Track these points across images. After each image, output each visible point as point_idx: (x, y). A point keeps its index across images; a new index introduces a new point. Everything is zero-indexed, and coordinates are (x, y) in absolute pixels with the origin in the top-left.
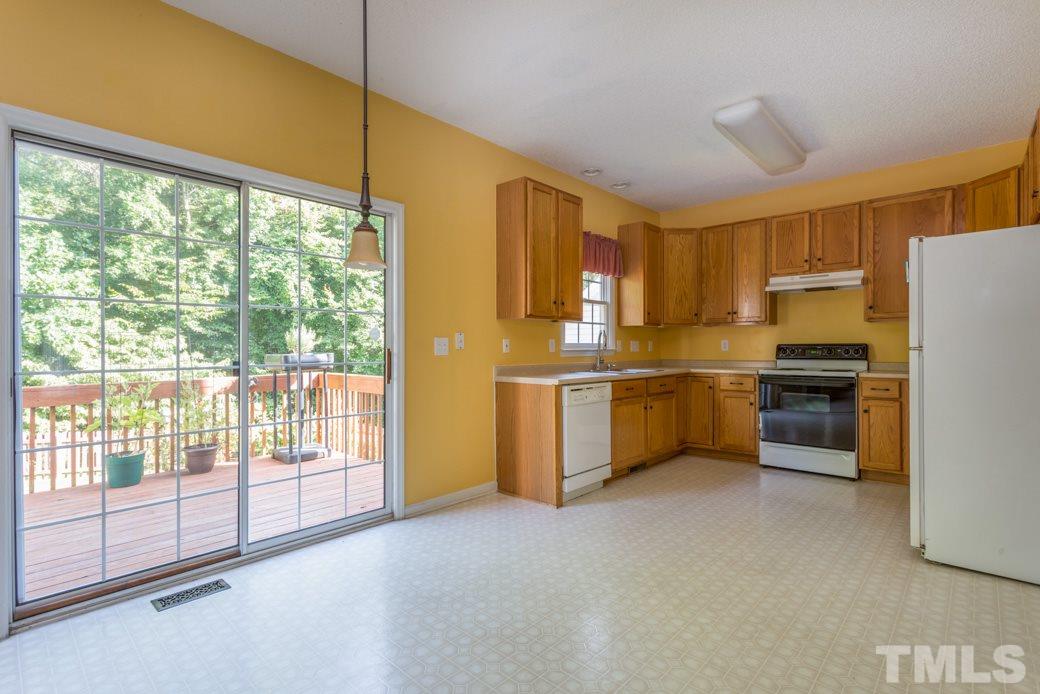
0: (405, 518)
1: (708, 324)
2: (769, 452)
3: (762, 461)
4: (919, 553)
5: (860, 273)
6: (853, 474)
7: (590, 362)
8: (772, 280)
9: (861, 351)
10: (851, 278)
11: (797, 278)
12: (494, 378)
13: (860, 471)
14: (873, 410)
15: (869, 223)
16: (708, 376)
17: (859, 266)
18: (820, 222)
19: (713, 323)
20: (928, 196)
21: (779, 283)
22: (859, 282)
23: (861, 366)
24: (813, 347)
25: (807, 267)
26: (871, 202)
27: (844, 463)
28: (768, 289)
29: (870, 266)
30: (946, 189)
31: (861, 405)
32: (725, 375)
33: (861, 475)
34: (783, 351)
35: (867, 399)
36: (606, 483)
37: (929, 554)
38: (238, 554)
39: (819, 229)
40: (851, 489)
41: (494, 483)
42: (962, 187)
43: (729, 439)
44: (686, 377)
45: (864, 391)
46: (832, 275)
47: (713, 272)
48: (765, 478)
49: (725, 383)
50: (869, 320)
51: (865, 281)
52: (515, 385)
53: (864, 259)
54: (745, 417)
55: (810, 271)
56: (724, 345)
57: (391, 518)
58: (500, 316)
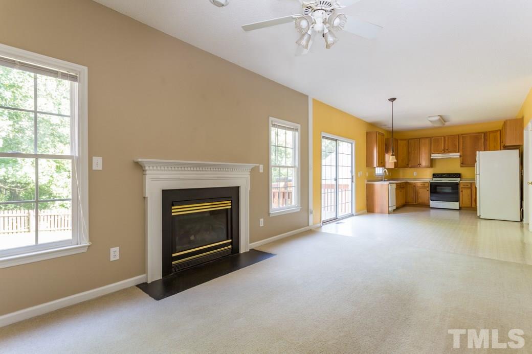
0: (356, 216)
1: (411, 168)
2: (433, 204)
3: (431, 206)
4: (479, 217)
5: (459, 154)
6: (458, 208)
7: (380, 179)
8: (432, 155)
9: (458, 175)
10: (456, 155)
11: (440, 155)
12: (366, 182)
13: (460, 207)
14: (464, 191)
15: (461, 140)
16: (413, 183)
17: (458, 152)
18: (447, 139)
19: (413, 167)
20: (477, 134)
21: (434, 156)
22: (459, 157)
23: (459, 179)
24: (444, 174)
25: (443, 152)
26: (462, 135)
27: (456, 205)
28: (432, 158)
29: (461, 152)
30: (482, 133)
31: (460, 190)
32: (418, 182)
33: (460, 209)
34: (435, 175)
35: (462, 188)
36: (394, 210)
37: (481, 217)
38: (337, 219)
39: (447, 142)
40: (458, 213)
41: (366, 210)
42: (486, 132)
43: (420, 201)
44: (407, 183)
45: (461, 186)
46: (451, 154)
47: (413, 152)
48: (432, 211)
49: (419, 185)
50: (461, 167)
51: (460, 156)
52: (373, 184)
53: (460, 150)
54: (425, 194)
55: (444, 153)
56: (415, 174)
57: (353, 215)
58: (367, 166)
